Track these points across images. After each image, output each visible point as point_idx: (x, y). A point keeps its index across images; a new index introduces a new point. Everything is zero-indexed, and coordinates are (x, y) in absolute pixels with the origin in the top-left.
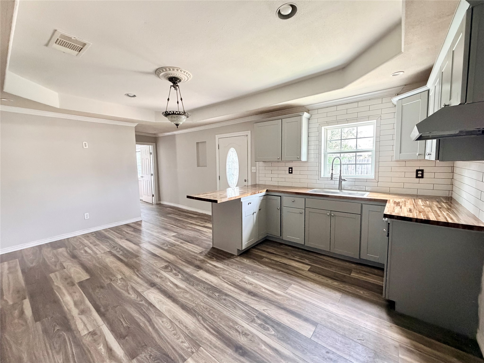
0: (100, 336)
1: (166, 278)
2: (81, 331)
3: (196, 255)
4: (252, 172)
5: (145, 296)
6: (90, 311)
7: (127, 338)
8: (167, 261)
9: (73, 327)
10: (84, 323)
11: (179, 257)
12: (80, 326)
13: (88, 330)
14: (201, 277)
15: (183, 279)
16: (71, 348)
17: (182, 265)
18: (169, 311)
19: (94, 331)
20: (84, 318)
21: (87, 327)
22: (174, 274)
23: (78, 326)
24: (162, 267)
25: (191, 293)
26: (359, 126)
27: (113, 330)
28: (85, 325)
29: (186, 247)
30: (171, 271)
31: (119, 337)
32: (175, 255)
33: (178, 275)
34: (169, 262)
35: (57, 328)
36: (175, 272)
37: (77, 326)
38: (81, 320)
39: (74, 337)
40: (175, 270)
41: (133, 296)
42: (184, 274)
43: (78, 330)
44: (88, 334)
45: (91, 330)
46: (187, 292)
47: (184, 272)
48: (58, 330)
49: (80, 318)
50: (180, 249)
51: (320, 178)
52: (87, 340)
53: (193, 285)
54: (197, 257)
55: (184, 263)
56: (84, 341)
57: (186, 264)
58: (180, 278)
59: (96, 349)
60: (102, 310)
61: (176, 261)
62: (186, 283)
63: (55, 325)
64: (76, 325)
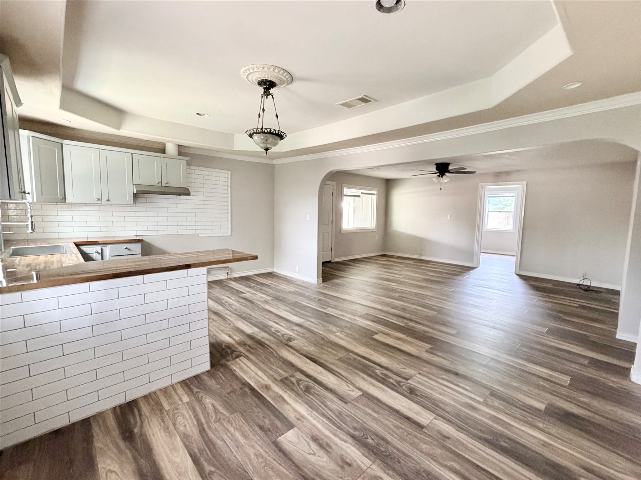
1: (287, 329)
3: (248, 354)
8: (290, 346)
11: (274, 352)
14: (251, 327)
15: (270, 328)
17: (270, 341)
22: (279, 332)
24: (295, 340)
25: (265, 318)
29: (260, 373)
30: (283, 335)
32: (280, 357)
33: (275, 330)
34: (286, 345)
36: (279, 334)
40: (278, 336)
42: (268, 331)
46: (267, 319)
47: (269, 334)
50: (271, 368)
53: (261, 322)
54: (247, 351)
55: (268, 343)
57: (264, 340)
58: (273, 328)
61: (278, 346)
62: (267, 324)
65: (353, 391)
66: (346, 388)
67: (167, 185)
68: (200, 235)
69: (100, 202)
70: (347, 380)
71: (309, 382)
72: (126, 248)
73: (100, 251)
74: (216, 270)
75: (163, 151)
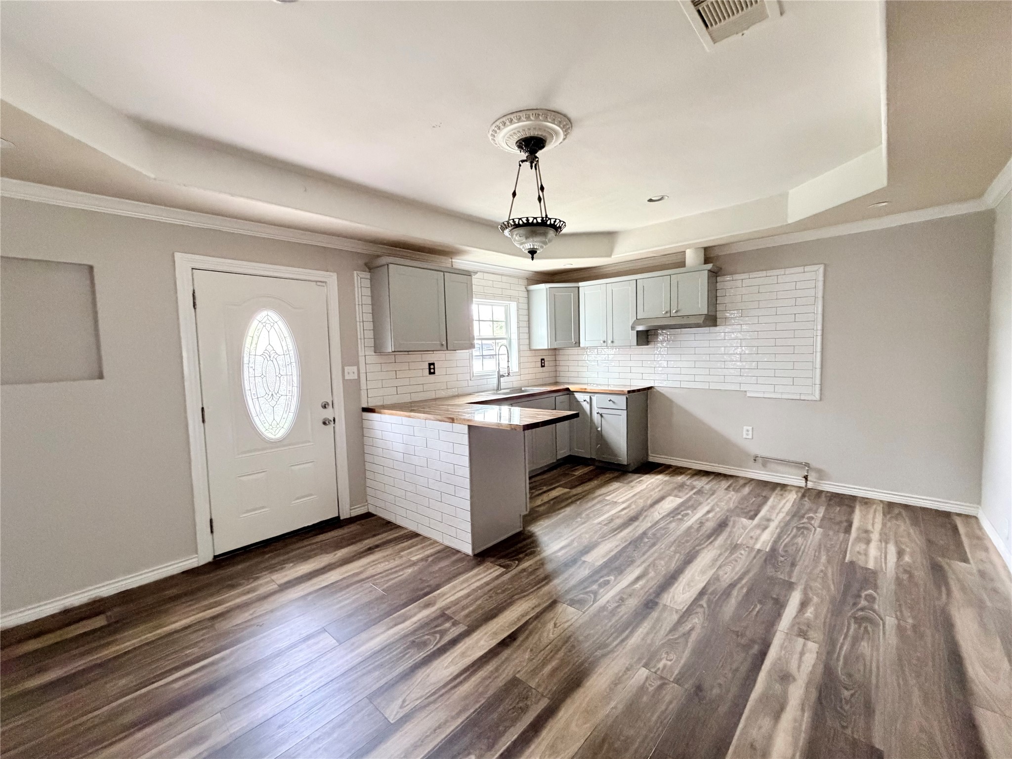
0: (799, 624)
2: (815, 652)
4: (346, 378)
5: (687, 606)
6: (774, 664)
7: (775, 596)
9: (820, 668)
10: (801, 658)
12: (810, 659)
13: (804, 645)
16: (842, 645)
18: (703, 572)
19: (799, 635)
20: (793, 666)
21: (803, 649)
23: (813, 662)
26: (494, 305)
27: (779, 615)
28: (802, 654)
31: (779, 606)
35: (846, 694)
37: (814, 664)
38: (799, 667)
39: (830, 653)
41: (696, 620)
43: (817, 656)
44: (807, 639)
45: (801, 641)
48: (847, 689)
49: (799, 671)
51: (473, 376)
52: (817, 634)
56: (822, 637)
59: (816, 617)
60: (756, 649)
63: (847, 703)
64: (814, 666)
65: (401, 707)
66: (413, 696)
67: (679, 314)
68: (748, 394)
69: (605, 344)
70: (437, 695)
71: (434, 646)
72: (610, 401)
73: (588, 400)
74: (779, 463)
75: (682, 264)
